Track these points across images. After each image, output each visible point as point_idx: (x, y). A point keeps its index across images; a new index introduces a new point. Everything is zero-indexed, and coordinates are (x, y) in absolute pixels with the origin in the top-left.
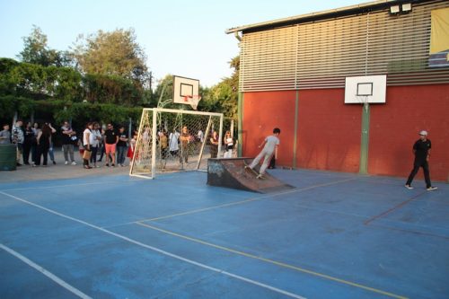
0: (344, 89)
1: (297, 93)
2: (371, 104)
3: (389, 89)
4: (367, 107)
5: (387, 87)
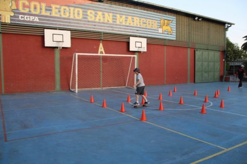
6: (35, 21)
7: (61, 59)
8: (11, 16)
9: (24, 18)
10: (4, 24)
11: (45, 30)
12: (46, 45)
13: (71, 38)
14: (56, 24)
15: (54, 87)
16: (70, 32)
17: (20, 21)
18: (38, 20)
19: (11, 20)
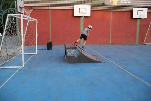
0: (74, 10)
1: (50, 10)
2: (84, 17)
3: (92, 11)
4: (83, 18)
5: (91, 10)
6: (129, 3)
7: (140, 25)
8: (117, 1)
9: (123, 2)
10: (114, 6)
11: (134, 8)
12: (134, 17)
13: (148, 12)
14: (140, 4)
15: (135, 42)
16: (147, 8)
17: (122, 3)
18: (130, 3)
19: (117, 3)
